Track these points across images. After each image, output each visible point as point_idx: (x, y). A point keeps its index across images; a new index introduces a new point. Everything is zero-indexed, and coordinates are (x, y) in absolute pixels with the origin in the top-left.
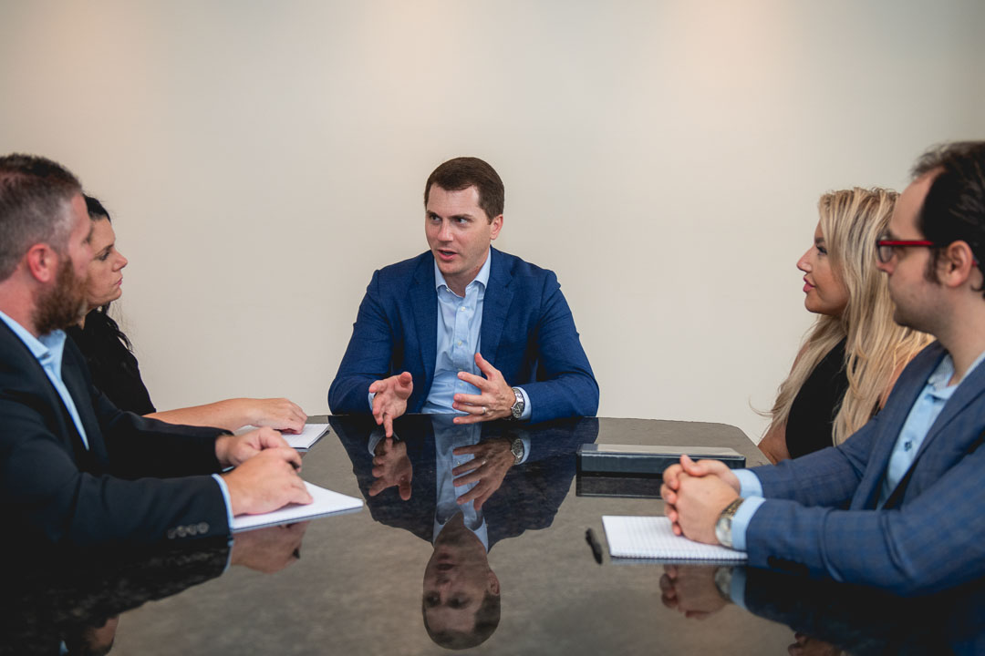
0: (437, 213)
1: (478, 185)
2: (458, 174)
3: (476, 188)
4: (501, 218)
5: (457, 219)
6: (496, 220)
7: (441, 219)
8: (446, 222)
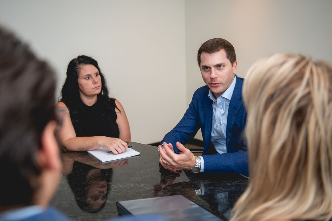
0: (208, 65)
1: (224, 49)
2: (214, 45)
3: (223, 50)
4: (236, 63)
5: (218, 66)
6: (235, 64)
7: (210, 68)
8: (213, 69)
